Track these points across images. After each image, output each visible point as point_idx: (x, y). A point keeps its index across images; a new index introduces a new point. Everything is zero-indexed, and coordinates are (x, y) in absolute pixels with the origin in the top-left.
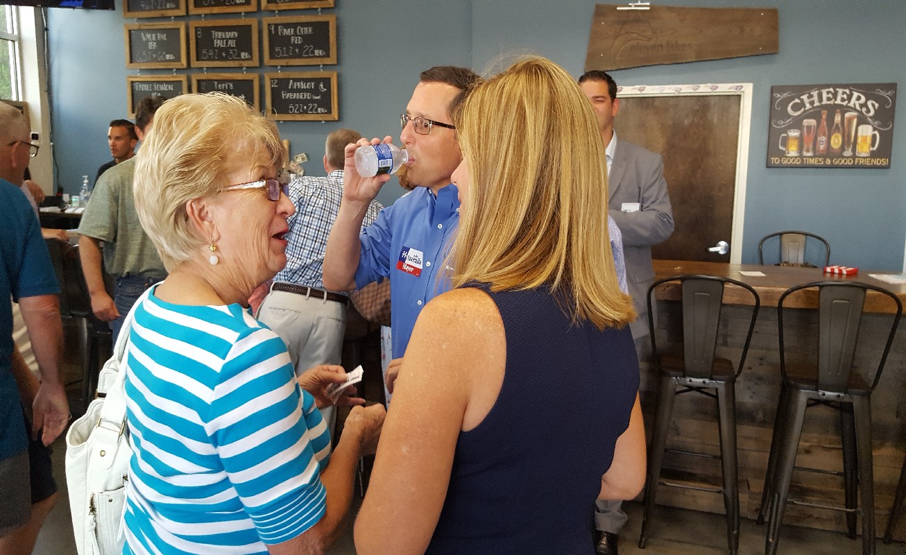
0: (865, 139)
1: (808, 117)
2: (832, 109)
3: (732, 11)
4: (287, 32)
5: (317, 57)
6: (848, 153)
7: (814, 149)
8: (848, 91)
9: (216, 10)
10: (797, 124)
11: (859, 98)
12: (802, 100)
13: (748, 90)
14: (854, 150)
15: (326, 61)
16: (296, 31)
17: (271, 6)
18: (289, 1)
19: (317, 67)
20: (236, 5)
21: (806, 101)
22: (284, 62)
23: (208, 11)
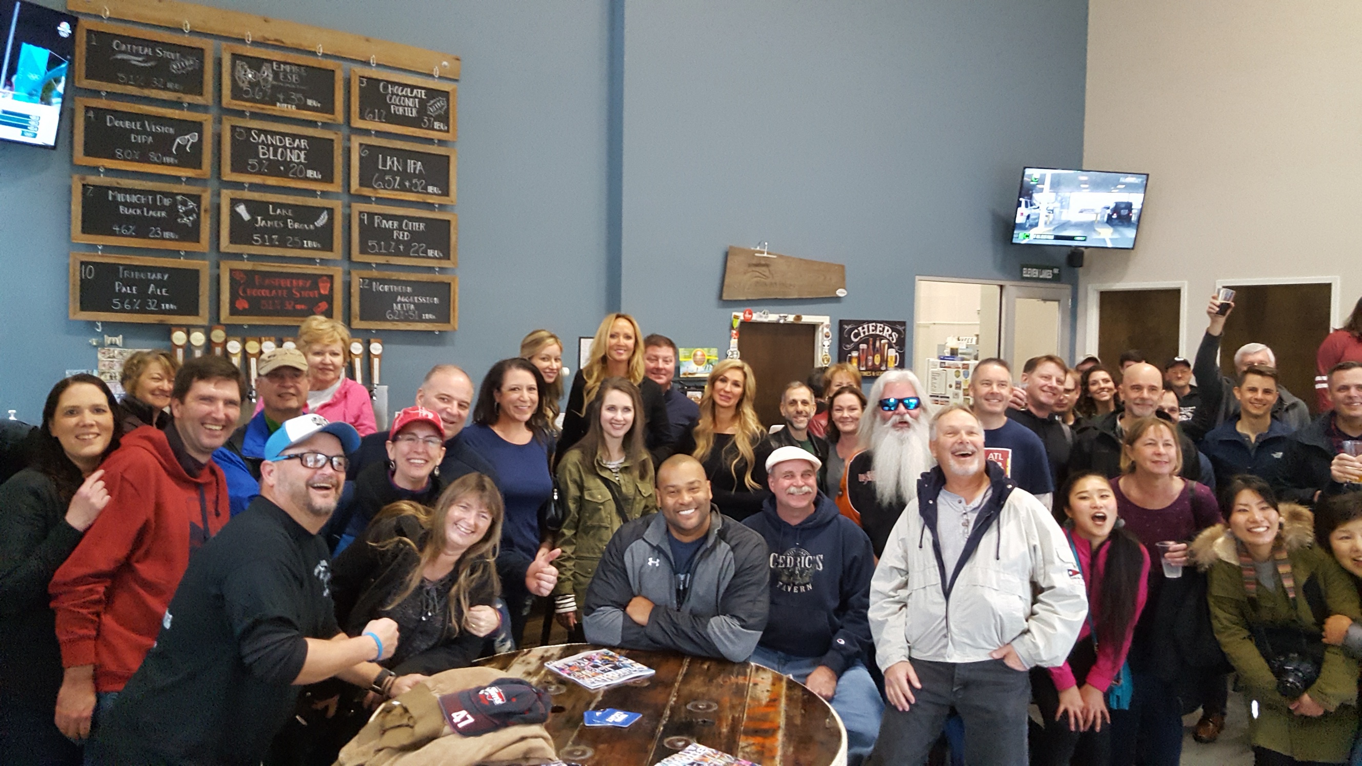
0: (892, 357)
1: (863, 343)
2: (876, 337)
3: (820, 263)
4: (385, 224)
5: (431, 258)
8: (882, 325)
9: (272, 181)
10: (856, 348)
11: (888, 331)
12: (859, 331)
13: (826, 320)
15: (445, 264)
16: (400, 225)
17: (366, 191)
18: (394, 189)
19: (430, 269)
20: (307, 179)
21: (861, 331)
22: (381, 260)
23: (257, 179)
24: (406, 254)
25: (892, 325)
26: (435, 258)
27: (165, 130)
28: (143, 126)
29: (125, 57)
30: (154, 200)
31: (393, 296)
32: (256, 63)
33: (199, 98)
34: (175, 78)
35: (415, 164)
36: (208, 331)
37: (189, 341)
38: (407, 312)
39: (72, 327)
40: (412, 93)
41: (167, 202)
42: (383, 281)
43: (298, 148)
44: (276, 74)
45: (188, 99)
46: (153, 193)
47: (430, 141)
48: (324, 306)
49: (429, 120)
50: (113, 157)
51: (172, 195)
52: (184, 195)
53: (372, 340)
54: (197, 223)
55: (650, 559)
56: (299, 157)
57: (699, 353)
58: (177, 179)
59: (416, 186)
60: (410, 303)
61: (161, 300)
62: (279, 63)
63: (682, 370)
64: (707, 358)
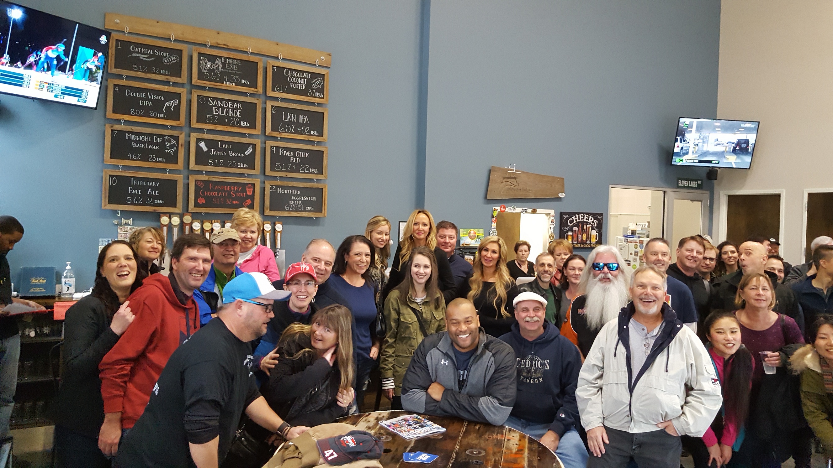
0: (594, 235)
1: (575, 226)
2: (583, 223)
3: (548, 177)
4: (287, 153)
6: (588, 242)
7: (577, 241)
8: (588, 216)
9: (220, 128)
10: (571, 230)
11: (591, 219)
14: (590, 241)
15: (320, 177)
16: (294, 154)
17: (275, 134)
18: (291, 133)
19: (311, 180)
20: (240, 126)
21: (574, 219)
22: (283, 174)
23: (212, 127)
24: (297, 171)
25: (595, 215)
26: (314, 173)
27: (159, 98)
28: (146, 95)
29: (137, 55)
30: (152, 139)
31: (289, 196)
32: (212, 58)
33: (178, 79)
34: (166, 67)
35: (303, 117)
36: (181, 217)
37: (170, 222)
38: (297, 205)
39: (103, 214)
40: (303, 76)
41: (159, 140)
42: (283, 187)
43: (237, 109)
44: (224, 65)
45: (173, 79)
46: (152, 135)
47: (313, 104)
48: (249, 202)
49: (313, 92)
50: (129, 114)
51: (163, 136)
52: (169, 136)
53: (276, 222)
54: (176, 153)
55: (443, 360)
56: (236, 114)
57: (472, 232)
58: (165, 127)
59: (304, 130)
60: (299, 200)
61: (155, 198)
62: (225, 58)
63: (462, 242)
64: (477, 235)
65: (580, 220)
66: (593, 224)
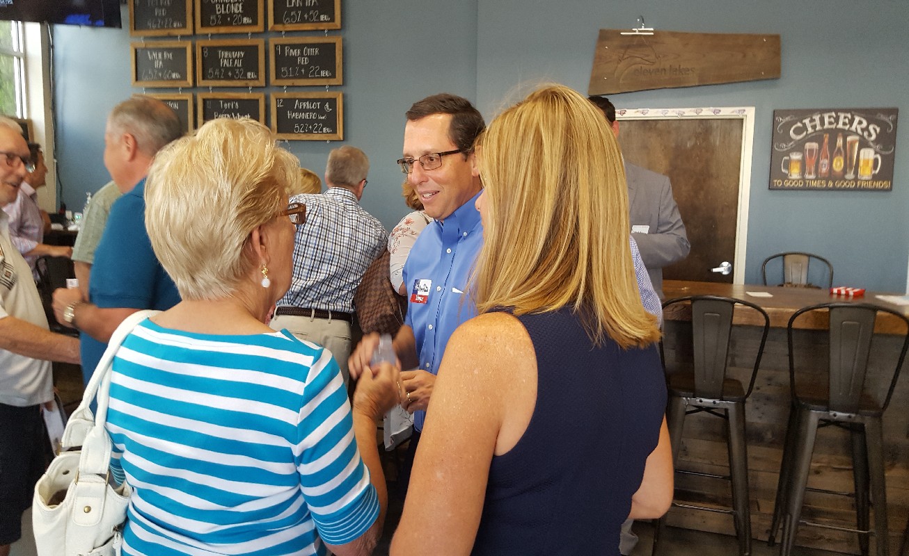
1: (811, 140)
2: (834, 133)
4: (294, 53)
5: (323, 77)
6: (850, 176)
7: (817, 172)
9: (223, 30)
10: (799, 147)
12: (804, 125)
13: (750, 114)
14: (856, 173)
15: (332, 81)
16: (302, 52)
17: (279, 27)
18: (297, 22)
19: (323, 87)
20: (243, 25)
21: (809, 125)
22: (290, 82)
23: (215, 30)
24: (306, 76)
25: (870, 115)
26: (326, 77)
56: (238, 9)
59: (311, 17)
65: (827, 126)
66: (866, 134)
